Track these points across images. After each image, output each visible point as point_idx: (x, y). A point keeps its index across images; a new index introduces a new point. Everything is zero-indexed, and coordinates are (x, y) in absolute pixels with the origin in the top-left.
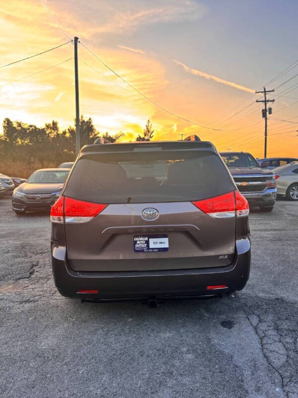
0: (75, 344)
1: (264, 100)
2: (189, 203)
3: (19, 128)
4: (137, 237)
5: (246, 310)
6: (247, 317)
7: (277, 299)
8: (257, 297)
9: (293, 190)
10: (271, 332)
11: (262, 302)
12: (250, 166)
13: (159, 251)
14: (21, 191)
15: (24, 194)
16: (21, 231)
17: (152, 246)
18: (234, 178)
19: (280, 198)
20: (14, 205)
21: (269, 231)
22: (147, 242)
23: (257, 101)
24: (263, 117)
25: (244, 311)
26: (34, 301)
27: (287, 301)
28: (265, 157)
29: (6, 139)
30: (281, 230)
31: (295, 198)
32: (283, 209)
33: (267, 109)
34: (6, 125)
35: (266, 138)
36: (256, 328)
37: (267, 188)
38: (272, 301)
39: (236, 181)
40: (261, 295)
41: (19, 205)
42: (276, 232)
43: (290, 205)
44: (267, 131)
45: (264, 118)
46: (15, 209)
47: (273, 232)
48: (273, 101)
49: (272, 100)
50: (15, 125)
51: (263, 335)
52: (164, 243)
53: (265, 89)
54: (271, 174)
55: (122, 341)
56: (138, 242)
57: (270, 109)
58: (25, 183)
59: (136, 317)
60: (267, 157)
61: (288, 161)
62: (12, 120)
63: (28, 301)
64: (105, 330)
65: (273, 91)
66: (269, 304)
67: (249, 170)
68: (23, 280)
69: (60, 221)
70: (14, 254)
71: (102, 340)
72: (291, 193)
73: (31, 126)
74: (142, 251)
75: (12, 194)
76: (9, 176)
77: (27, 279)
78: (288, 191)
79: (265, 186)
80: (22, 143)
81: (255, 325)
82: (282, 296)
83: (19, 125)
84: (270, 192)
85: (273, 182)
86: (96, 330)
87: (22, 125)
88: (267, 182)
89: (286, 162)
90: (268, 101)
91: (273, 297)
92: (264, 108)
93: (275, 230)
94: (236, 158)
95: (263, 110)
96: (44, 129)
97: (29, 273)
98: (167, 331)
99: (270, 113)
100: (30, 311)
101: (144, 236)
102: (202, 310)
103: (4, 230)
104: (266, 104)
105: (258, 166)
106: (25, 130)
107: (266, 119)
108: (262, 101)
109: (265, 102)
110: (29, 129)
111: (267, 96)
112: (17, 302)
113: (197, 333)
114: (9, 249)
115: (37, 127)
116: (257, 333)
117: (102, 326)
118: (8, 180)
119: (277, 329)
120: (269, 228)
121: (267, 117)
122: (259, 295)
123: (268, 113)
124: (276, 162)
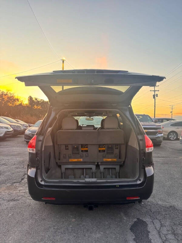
0: (32, 240)
1: (154, 90)
3: (36, 101)
5: (151, 215)
6: (152, 222)
7: (171, 207)
8: (157, 204)
9: (171, 135)
10: (170, 237)
11: (161, 209)
12: (149, 121)
14: (29, 131)
15: (31, 133)
16: (25, 152)
18: (144, 128)
19: (164, 139)
20: (25, 138)
21: (160, 158)
23: (150, 91)
25: (150, 216)
26: (17, 200)
27: (177, 208)
28: (155, 117)
29: (29, 106)
30: (166, 157)
31: (172, 139)
32: (166, 145)
33: (156, 94)
34: (29, 99)
35: (155, 108)
36: (159, 232)
37: (158, 134)
38: (167, 208)
39: (144, 129)
40: (160, 203)
41: (28, 138)
42: (164, 159)
43: (170, 143)
44: (156, 105)
45: (154, 99)
46: (26, 140)
47: (163, 159)
48: (158, 91)
50: (34, 99)
51: (165, 239)
54: (160, 126)
55: (65, 239)
57: (157, 95)
58: (32, 127)
59: (78, 218)
60: (156, 118)
61: (168, 120)
62: (32, 97)
63: (13, 200)
64: (56, 228)
65: (158, 86)
66: (166, 211)
67: (148, 123)
68: (16, 183)
69: (33, 151)
70: (17, 166)
71: (52, 237)
72: (170, 136)
73: (41, 100)
75: (25, 132)
76: (27, 123)
77: (19, 183)
78: (168, 135)
79: (157, 132)
80: (37, 108)
81: (158, 229)
82: (174, 204)
83: (36, 99)
84: (160, 135)
85: (161, 130)
86: (50, 227)
87: (37, 99)
88: (158, 130)
89: (166, 120)
90: (156, 91)
91: (168, 205)
92: (154, 94)
93: (163, 157)
94: (141, 117)
95: (153, 95)
96: (47, 102)
97: (21, 179)
98: (97, 232)
99: (157, 96)
100: (11, 208)
102: (122, 214)
103: (16, 152)
105: (153, 122)
106: (39, 101)
107: (155, 99)
108: (153, 91)
109: (155, 91)
110: (40, 101)
111: (155, 88)
112: (7, 200)
113: (118, 235)
114: (15, 163)
115: (44, 100)
116: (160, 236)
117: (54, 224)
118: (26, 125)
119: (174, 234)
120: (160, 156)
122: (159, 203)
123: (156, 96)
124: (161, 120)
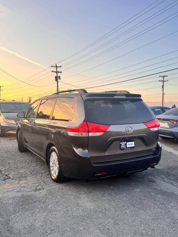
2: (143, 124)
4: (121, 142)
13: (131, 148)
17: (128, 146)
22: (126, 144)
23: (52, 72)
24: (56, 81)
33: (58, 76)
36: (164, 181)
44: (58, 89)
49: (60, 71)
52: (132, 144)
53: (56, 65)
56: (122, 145)
65: (61, 67)
69: (86, 135)
74: (124, 149)
95: (56, 77)
99: (60, 79)
101: (124, 141)
104: (57, 74)
107: (57, 82)
108: (55, 72)
109: (57, 72)
111: (57, 69)
121: (58, 81)
123: (58, 79)
